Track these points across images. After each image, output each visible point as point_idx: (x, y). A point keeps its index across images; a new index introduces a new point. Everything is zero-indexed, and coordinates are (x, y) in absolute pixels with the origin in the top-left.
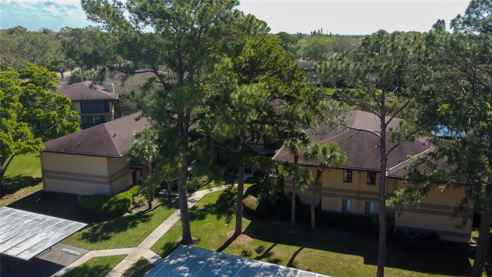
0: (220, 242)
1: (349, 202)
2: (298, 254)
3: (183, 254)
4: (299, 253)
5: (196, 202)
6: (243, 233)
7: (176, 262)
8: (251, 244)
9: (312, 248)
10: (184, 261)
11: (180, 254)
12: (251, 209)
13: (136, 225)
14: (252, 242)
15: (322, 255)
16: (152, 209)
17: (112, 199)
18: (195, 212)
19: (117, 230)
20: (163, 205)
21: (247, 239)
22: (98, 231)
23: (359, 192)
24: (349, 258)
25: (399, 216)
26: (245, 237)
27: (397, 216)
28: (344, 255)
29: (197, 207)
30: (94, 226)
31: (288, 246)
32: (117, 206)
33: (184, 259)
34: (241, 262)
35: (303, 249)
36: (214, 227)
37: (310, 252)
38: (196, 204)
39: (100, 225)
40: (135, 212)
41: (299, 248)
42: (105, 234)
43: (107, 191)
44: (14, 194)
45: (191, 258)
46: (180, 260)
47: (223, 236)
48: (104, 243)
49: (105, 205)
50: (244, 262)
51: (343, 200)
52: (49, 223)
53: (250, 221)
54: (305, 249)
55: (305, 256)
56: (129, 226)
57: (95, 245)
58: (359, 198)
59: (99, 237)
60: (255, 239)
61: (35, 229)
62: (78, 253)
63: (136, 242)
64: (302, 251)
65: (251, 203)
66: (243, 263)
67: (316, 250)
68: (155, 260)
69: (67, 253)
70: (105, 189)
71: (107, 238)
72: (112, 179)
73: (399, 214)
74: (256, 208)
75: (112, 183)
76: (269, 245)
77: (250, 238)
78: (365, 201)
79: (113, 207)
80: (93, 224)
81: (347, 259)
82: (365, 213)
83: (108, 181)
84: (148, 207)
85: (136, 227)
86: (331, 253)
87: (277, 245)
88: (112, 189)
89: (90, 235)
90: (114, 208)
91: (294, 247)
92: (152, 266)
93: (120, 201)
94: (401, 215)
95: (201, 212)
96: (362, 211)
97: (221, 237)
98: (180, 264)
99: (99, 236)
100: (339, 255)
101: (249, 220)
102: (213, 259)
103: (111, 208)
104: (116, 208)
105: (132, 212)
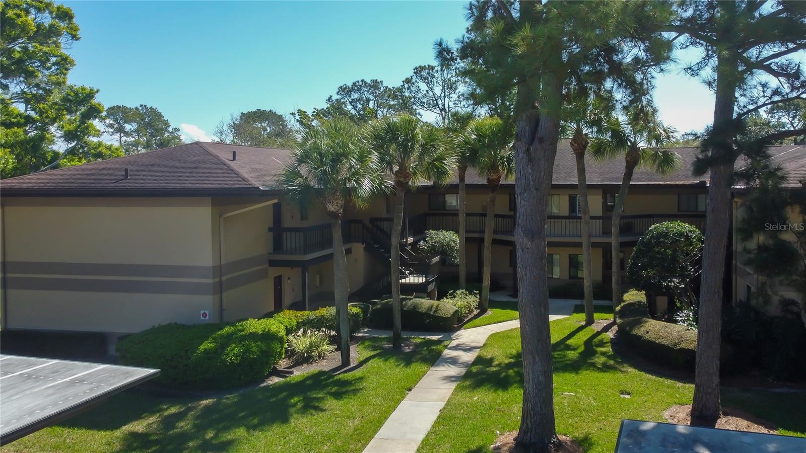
5: (479, 350)
6: (725, 413)
16: (352, 365)
17: (228, 330)
19: (255, 421)
20: (381, 357)
22: (184, 425)
30: (166, 413)
32: (247, 350)
39: (190, 409)
40: (299, 373)
42: (210, 435)
43: (205, 315)
49: (207, 345)
59: (191, 444)
65: (672, 337)
72: (224, 278)
75: (221, 292)
79: (233, 353)
80: (165, 407)
83: (210, 281)
88: (222, 310)
89: (154, 438)
90: (236, 356)
93: (253, 336)
99: (191, 439)
103: (227, 354)
104: (243, 355)
105: (292, 373)
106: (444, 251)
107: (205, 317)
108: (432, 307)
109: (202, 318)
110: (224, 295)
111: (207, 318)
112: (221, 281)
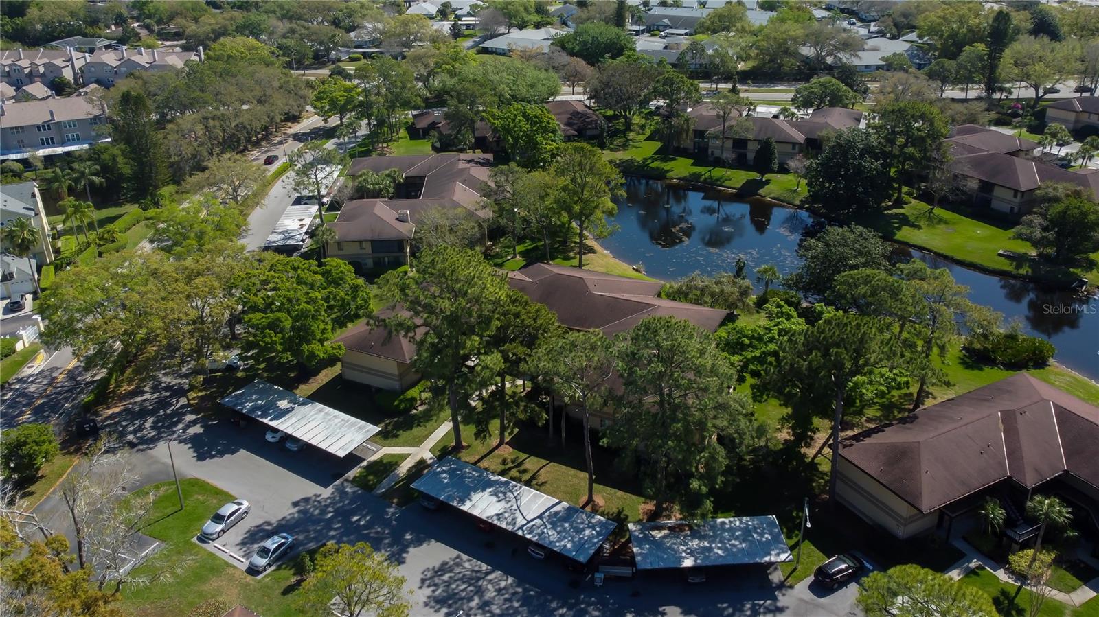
3: (447, 463)
4: (544, 468)
5: (478, 402)
6: (506, 443)
7: (442, 470)
8: (510, 454)
9: (558, 463)
10: (447, 470)
13: (420, 424)
14: (510, 452)
15: (564, 470)
17: (402, 397)
19: (405, 428)
21: (505, 450)
26: (505, 446)
30: (386, 422)
31: (539, 459)
32: (406, 404)
33: (447, 468)
34: (486, 476)
37: (554, 466)
38: (477, 404)
39: (391, 422)
40: (420, 409)
41: (547, 461)
42: (394, 431)
43: (397, 388)
44: (318, 377)
45: (452, 468)
46: (444, 468)
47: (490, 444)
48: (395, 440)
49: (396, 402)
50: (488, 475)
52: (353, 424)
53: (518, 430)
54: (551, 463)
55: (549, 470)
56: (414, 425)
57: (388, 442)
59: (391, 434)
60: (514, 449)
61: (343, 429)
62: (375, 449)
63: (418, 442)
64: (547, 466)
67: (560, 466)
68: (432, 461)
69: (366, 447)
70: (396, 385)
71: (396, 436)
72: (401, 377)
76: (524, 456)
77: (509, 448)
79: (403, 405)
80: (386, 420)
85: (420, 426)
86: (572, 469)
87: (531, 456)
90: (402, 407)
91: (544, 460)
92: (429, 466)
97: (488, 444)
98: (444, 472)
99: (391, 432)
100: (577, 472)
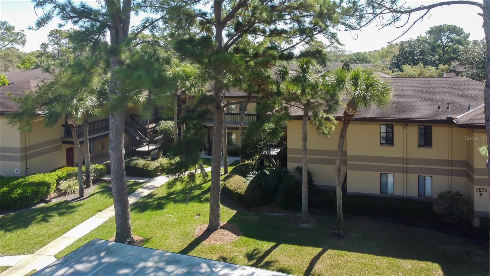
0: (181, 242)
1: (390, 178)
2: (319, 261)
3: (91, 256)
4: (321, 258)
5: (155, 189)
6: (222, 228)
7: (71, 270)
8: (235, 244)
9: (341, 250)
10: (87, 270)
11: (84, 256)
12: (237, 193)
13: (47, 219)
14: (237, 242)
15: (363, 260)
16: (85, 197)
17: (19, 181)
18: (150, 200)
20: (102, 192)
21: (228, 238)
23: (406, 161)
24: (413, 266)
25: (481, 195)
26: (224, 233)
27: (476, 194)
28: (401, 261)
29: (155, 195)
31: (300, 248)
32: (25, 191)
33: (89, 265)
34: (209, 270)
35: (327, 252)
36: (175, 220)
37: (340, 256)
38: (155, 191)
41: (320, 250)
43: (17, 171)
45: (104, 263)
47: (188, 233)
50: (214, 269)
51: (381, 174)
53: (236, 211)
54: (330, 252)
55: (333, 263)
56: (35, 221)
58: (406, 171)
60: (242, 237)
63: (34, 246)
64: (325, 255)
65: (238, 185)
66: (213, 272)
67: (350, 254)
70: (16, 168)
72: (28, 153)
73: (480, 191)
74: (244, 190)
75: (26, 160)
76: (266, 246)
77: (234, 236)
78: (417, 175)
79: (17, 192)
81: (410, 267)
82: (418, 195)
83: (19, 155)
84: (77, 195)
85: (47, 221)
86: (378, 257)
87: (281, 245)
88: (27, 169)
90: (18, 194)
91: (311, 248)
93: (31, 184)
94: (483, 193)
95: (160, 201)
96: (413, 192)
97: (186, 234)
100: (393, 261)
101: (233, 209)
102: (150, 264)
103: (14, 193)
104: (21, 194)
105: (51, 201)
106: (166, 132)
107: (17, 172)
108: (146, 164)
109: (16, 173)
110: (28, 161)
111: (18, 173)
112: (26, 155)
